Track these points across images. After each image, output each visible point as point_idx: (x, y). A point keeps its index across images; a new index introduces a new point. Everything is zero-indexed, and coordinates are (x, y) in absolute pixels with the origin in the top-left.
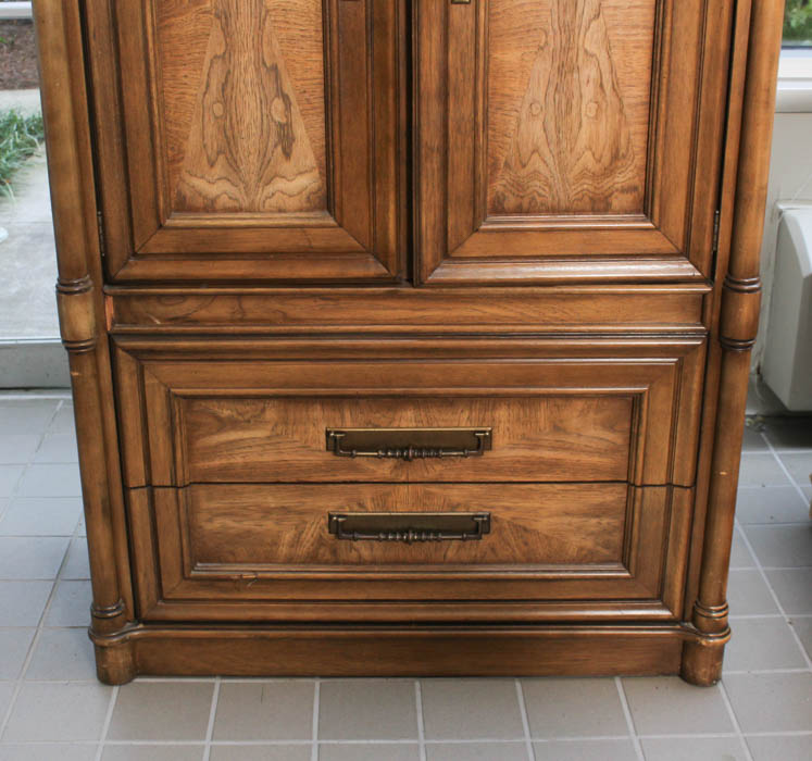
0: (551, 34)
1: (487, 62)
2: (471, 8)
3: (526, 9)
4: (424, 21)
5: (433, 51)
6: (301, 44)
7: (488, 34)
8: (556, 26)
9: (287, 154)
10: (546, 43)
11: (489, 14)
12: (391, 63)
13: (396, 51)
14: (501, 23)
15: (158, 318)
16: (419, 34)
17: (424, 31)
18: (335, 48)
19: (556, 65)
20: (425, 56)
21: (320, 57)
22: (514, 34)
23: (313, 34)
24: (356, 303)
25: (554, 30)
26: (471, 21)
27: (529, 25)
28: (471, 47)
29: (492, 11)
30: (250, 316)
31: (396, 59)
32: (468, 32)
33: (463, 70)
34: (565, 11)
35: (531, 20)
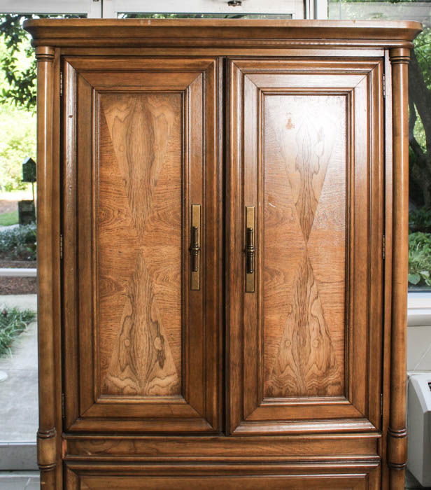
0: (294, 306)
1: (263, 320)
2: (255, 295)
3: (282, 294)
4: (232, 301)
5: (236, 316)
6: (170, 311)
7: (263, 307)
8: (297, 303)
9: (162, 366)
10: (292, 311)
11: (264, 297)
12: (215, 321)
13: (218, 315)
14: (269, 301)
15: (90, 452)
16: (229, 307)
17: (232, 307)
18: (187, 313)
19: (297, 322)
20: (232, 317)
21: (180, 317)
22: (276, 307)
23: (176, 306)
24: (196, 444)
25: (296, 305)
26: (255, 301)
27: (284, 302)
28: (255, 313)
29: (266, 296)
30: (139, 451)
31: (218, 320)
32: (253, 307)
33: (251, 325)
34: (301, 295)
35: (285, 300)
